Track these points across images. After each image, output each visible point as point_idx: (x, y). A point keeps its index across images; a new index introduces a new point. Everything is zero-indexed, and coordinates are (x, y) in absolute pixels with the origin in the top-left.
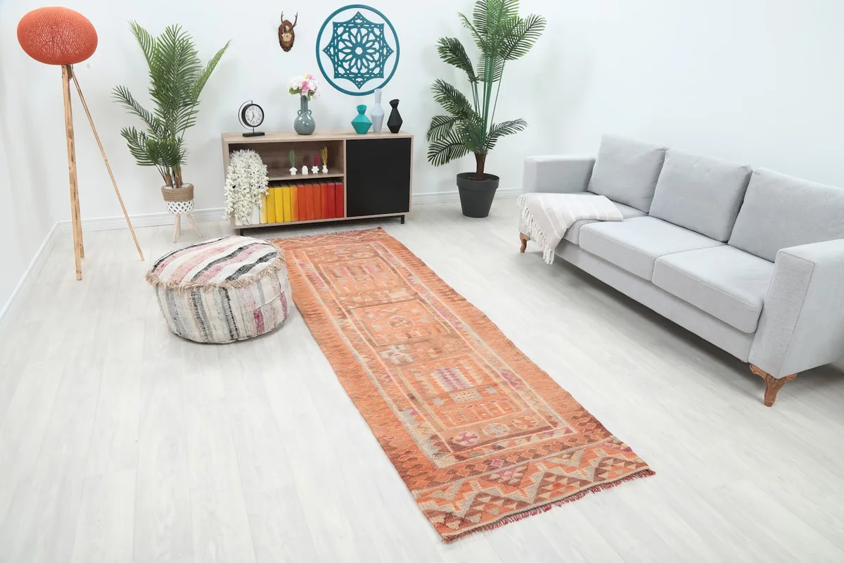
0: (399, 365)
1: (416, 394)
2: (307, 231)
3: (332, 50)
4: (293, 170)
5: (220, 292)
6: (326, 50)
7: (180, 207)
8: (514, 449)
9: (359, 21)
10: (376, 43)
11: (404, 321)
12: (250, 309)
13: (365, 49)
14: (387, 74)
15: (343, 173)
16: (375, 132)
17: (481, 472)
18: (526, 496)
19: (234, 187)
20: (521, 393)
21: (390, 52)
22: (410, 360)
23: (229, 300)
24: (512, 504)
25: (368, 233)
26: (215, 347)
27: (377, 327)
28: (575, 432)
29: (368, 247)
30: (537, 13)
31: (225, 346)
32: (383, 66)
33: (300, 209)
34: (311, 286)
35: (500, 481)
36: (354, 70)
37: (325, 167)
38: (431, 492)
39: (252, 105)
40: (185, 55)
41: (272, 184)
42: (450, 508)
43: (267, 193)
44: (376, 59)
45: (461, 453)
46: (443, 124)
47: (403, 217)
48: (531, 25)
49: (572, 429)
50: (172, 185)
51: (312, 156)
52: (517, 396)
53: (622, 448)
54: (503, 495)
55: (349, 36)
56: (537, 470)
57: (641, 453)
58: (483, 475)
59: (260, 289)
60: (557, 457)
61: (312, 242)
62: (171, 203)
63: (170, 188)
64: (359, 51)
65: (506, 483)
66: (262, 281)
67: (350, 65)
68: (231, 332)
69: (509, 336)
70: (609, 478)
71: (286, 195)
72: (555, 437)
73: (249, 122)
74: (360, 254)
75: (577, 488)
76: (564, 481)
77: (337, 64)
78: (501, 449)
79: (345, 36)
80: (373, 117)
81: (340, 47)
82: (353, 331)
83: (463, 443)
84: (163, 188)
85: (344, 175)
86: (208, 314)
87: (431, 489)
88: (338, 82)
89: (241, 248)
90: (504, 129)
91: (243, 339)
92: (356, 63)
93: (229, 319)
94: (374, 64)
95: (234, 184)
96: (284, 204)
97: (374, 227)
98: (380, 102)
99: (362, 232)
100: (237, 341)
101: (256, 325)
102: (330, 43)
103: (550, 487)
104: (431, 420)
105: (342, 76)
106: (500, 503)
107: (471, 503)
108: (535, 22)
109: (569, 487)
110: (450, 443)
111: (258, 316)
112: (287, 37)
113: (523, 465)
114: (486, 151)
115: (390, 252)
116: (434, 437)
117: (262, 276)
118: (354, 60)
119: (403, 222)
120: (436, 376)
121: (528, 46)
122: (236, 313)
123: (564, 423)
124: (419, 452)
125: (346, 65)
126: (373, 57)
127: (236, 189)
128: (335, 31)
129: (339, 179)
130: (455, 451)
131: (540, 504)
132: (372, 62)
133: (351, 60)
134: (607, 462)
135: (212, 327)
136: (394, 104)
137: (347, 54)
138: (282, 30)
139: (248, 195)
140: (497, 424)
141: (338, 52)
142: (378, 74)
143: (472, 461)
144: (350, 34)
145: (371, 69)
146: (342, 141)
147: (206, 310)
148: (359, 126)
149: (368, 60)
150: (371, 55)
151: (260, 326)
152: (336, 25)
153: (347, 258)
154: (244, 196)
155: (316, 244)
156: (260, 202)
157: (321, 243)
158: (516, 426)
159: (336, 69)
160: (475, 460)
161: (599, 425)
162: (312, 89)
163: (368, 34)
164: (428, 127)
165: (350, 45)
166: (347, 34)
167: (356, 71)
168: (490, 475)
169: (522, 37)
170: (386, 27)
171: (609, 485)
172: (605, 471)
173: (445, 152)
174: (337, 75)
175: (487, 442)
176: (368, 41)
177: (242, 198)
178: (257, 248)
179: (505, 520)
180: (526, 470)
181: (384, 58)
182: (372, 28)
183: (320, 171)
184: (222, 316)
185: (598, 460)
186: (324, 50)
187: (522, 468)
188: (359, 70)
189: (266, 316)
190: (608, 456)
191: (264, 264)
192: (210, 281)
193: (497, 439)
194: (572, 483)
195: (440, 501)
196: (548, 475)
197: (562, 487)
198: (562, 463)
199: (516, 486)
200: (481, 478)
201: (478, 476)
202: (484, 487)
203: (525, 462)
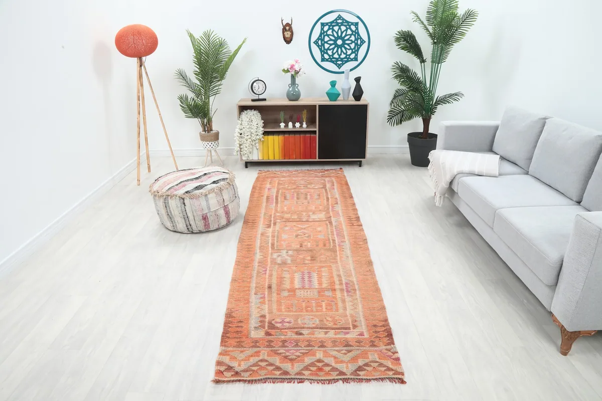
0: (279, 264)
1: (274, 286)
2: (288, 167)
3: (320, 42)
4: (282, 125)
5: (180, 200)
6: (316, 43)
7: (209, 145)
8: (310, 337)
9: (340, 21)
10: (353, 36)
11: (306, 235)
12: (200, 213)
13: (344, 41)
14: (360, 58)
15: (316, 128)
16: (344, 100)
17: (275, 347)
18: (293, 369)
19: (241, 134)
20: (348, 299)
21: (363, 42)
22: (289, 262)
23: (185, 205)
24: (278, 371)
25: (331, 171)
26: (179, 234)
27: (284, 236)
28: (366, 336)
29: (322, 181)
30: (472, 7)
31: (185, 235)
32: (358, 53)
33: (286, 151)
34: (264, 204)
35: (283, 355)
36: (336, 56)
37: (304, 123)
38: (233, 351)
39: (258, 80)
40: (222, 48)
41: (266, 133)
42: (234, 364)
43: (262, 139)
44: (352, 47)
45: (272, 331)
46: (401, 95)
47: (361, 162)
48: (466, 18)
49: (365, 334)
50: (205, 131)
51: (295, 116)
52: (344, 301)
53: (393, 357)
54: (278, 364)
55: (332, 32)
56: (315, 355)
57: (406, 365)
58: (274, 349)
59: (207, 201)
60: (337, 351)
61: (288, 174)
62: (204, 142)
63: (204, 133)
64: (340, 42)
65: (286, 357)
66: (209, 196)
67: (332, 52)
68: (187, 226)
69: (374, 258)
70: (364, 375)
71: (276, 141)
72: (348, 336)
73: (255, 91)
74: (313, 185)
75: (334, 375)
76: (327, 369)
77: (323, 51)
78: (301, 335)
79: (330, 32)
80: (343, 90)
81: (326, 40)
82: (268, 237)
83: (279, 325)
84: (200, 133)
85: (317, 129)
86: (173, 213)
87: (235, 349)
88: (324, 64)
89: (205, 174)
90: (444, 100)
91: (196, 232)
92: (337, 51)
93: (186, 218)
94: (351, 51)
95: (241, 132)
96: (274, 147)
97: (338, 167)
98: (348, 79)
99: (327, 170)
100: (193, 233)
101: (203, 224)
102: (319, 37)
103: (314, 369)
104: (270, 305)
105: (327, 60)
106: (270, 368)
107: (251, 364)
108: (469, 15)
109: (328, 374)
110: (270, 323)
111: (205, 218)
112: (288, 34)
113: (307, 350)
114: (431, 116)
115: (335, 187)
116: (264, 316)
117: (209, 193)
118: (336, 49)
119: (360, 166)
120: (297, 276)
121: (462, 34)
122: (190, 215)
123: (363, 328)
124: (248, 323)
125: (330, 52)
126: (350, 46)
127: (242, 135)
128: (322, 29)
129: (315, 132)
130: (269, 329)
131: (298, 377)
132: (349, 49)
133: (333, 49)
134: (372, 364)
135: (176, 221)
136: (358, 80)
137: (331, 45)
138: (284, 30)
139: (250, 140)
140: (312, 317)
141: (324, 43)
142: (353, 58)
143: (273, 338)
144: (333, 30)
145: (348, 55)
146: (316, 106)
147: (172, 211)
148: (333, 96)
149: (346, 49)
150: (348, 45)
151: (207, 225)
152: (323, 25)
153: (302, 188)
154: (247, 140)
155: (289, 176)
156: (257, 144)
157: (294, 175)
158: (325, 322)
159: (322, 56)
160: (277, 338)
161: (390, 335)
162: (298, 70)
163: (346, 30)
164: (392, 97)
165: (333, 38)
166: (331, 30)
167: (337, 57)
168: (279, 350)
169: (458, 27)
170: (360, 24)
171: (361, 380)
172: (365, 370)
173: (399, 116)
174: (323, 60)
175: (294, 328)
176: (346, 35)
177: (245, 142)
178: (216, 174)
179: (265, 381)
180: (307, 353)
181: (358, 47)
182: (350, 26)
183: (301, 126)
184: (181, 215)
185: (367, 361)
186: (314, 43)
187: (305, 351)
188: (339, 56)
189: (211, 219)
190: (378, 360)
191: (214, 185)
192: (175, 193)
193: (303, 328)
194: (333, 371)
195: (233, 358)
196: (319, 361)
197: (323, 371)
198: (337, 356)
199: (292, 360)
200: (272, 350)
201: (270, 349)
202: (268, 355)
203: (310, 348)
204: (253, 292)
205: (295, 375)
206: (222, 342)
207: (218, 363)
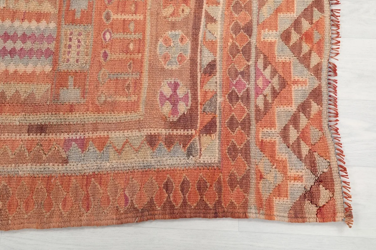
8: (223, 49)
17: (248, 115)
18: (305, 82)
24: (310, 107)
35: (269, 99)
38: (258, 192)
54: (293, 108)
56: (271, 44)
58: (253, 115)
65: (275, 94)
76: (306, 25)
78: (214, 65)
83: (182, 108)
87: (252, 190)
103: (306, 48)
104: (119, 126)
106: (303, 121)
107: (294, 157)
110: (174, 125)
113: (257, 57)
124: (173, 171)
130: (193, 126)
131: (324, 74)
160: (222, 111)
168: (256, 106)
175: (193, 77)
180: (265, 57)
187: (261, 61)
193: (193, 61)
194: (312, 17)
195: (279, 191)
196: (286, 37)
197: (312, 34)
198: (273, 8)
199: (284, 84)
200: (257, 120)
201: (253, 122)
202: (272, 125)
203: (253, 51)
204: (58, 168)
205: (320, 79)
206: (234, 215)
207: (296, 217)
